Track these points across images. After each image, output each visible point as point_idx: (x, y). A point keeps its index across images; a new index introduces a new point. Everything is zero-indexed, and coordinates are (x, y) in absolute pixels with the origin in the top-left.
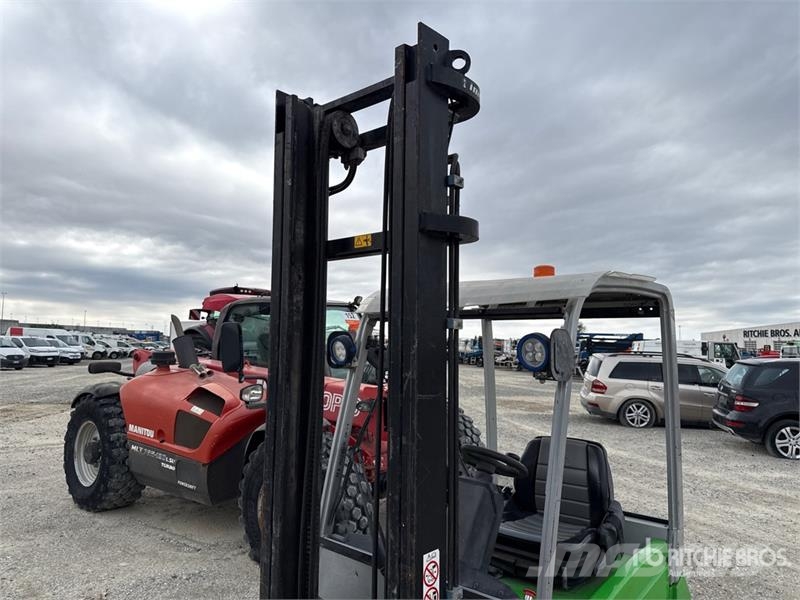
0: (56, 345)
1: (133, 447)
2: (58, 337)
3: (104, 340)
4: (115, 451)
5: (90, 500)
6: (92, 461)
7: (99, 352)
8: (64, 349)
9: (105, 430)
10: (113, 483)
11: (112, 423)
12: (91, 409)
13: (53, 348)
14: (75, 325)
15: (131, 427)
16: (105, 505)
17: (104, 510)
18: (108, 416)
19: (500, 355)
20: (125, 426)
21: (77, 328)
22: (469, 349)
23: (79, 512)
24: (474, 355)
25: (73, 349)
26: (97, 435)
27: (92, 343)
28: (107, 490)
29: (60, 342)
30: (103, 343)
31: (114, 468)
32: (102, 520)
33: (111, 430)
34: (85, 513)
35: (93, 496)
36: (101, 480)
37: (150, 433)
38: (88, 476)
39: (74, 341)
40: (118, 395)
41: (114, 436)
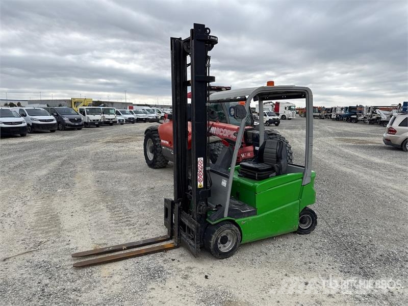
0: (146, 114)
1: (163, 147)
2: (147, 110)
3: (164, 111)
4: (158, 149)
5: (152, 164)
6: (152, 152)
7: (162, 116)
8: (149, 115)
9: (154, 141)
10: (158, 159)
11: (156, 139)
12: (150, 135)
13: (145, 115)
14: (154, 104)
15: (162, 141)
16: (157, 166)
17: (156, 168)
18: (155, 137)
19: (360, 116)
20: (160, 141)
21: (155, 106)
22: (343, 112)
23: (149, 168)
24: (346, 116)
25: (153, 115)
26: (153, 144)
27: (160, 112)
28: (156, 161)
29: (147, 112)
30: (164, 112)
31: (158, 154)
32: (155, 171)
33: (156, 141)
34: (151, 169)
35: (153, 163)
36: (155, 158)
37: (167, 143)
38: (151, 157)
39: (153, 111)
40: (157, 130)
41: (157, 144)
